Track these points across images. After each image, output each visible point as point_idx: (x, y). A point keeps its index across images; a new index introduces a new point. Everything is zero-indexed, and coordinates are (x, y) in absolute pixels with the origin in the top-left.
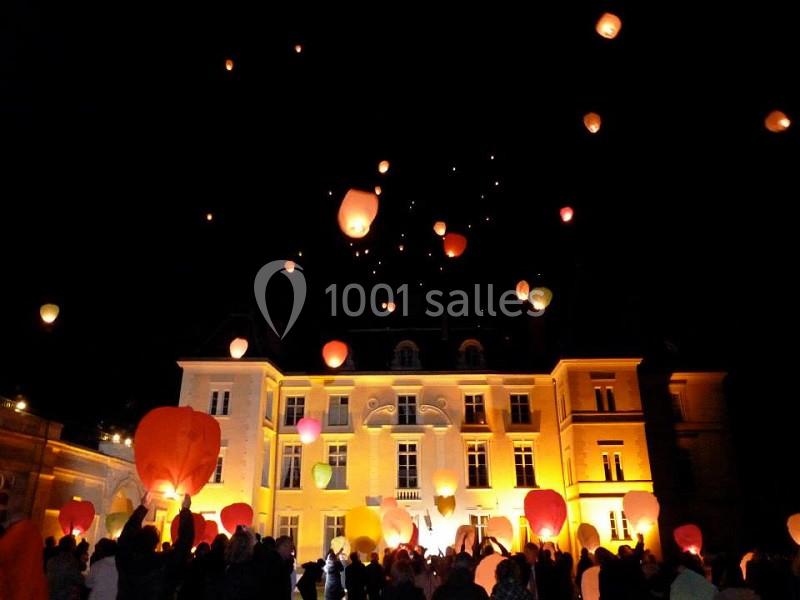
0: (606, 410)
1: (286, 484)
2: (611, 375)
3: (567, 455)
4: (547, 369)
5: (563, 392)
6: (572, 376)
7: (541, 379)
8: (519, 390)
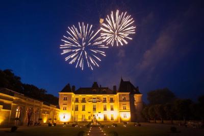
0: (124, 100)
1: (76, 110)
2: (125, 95)
3: (119, 106)
4: (116, 94)
5: (118, 97)
6: (120, 95)
7: (115, 95)
8: (111, 97)
